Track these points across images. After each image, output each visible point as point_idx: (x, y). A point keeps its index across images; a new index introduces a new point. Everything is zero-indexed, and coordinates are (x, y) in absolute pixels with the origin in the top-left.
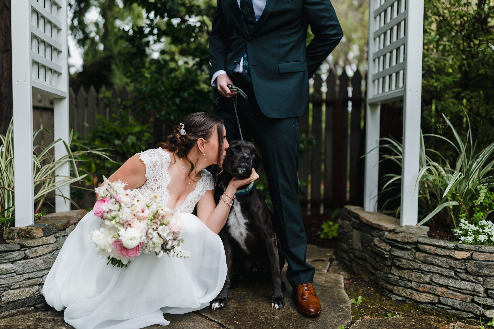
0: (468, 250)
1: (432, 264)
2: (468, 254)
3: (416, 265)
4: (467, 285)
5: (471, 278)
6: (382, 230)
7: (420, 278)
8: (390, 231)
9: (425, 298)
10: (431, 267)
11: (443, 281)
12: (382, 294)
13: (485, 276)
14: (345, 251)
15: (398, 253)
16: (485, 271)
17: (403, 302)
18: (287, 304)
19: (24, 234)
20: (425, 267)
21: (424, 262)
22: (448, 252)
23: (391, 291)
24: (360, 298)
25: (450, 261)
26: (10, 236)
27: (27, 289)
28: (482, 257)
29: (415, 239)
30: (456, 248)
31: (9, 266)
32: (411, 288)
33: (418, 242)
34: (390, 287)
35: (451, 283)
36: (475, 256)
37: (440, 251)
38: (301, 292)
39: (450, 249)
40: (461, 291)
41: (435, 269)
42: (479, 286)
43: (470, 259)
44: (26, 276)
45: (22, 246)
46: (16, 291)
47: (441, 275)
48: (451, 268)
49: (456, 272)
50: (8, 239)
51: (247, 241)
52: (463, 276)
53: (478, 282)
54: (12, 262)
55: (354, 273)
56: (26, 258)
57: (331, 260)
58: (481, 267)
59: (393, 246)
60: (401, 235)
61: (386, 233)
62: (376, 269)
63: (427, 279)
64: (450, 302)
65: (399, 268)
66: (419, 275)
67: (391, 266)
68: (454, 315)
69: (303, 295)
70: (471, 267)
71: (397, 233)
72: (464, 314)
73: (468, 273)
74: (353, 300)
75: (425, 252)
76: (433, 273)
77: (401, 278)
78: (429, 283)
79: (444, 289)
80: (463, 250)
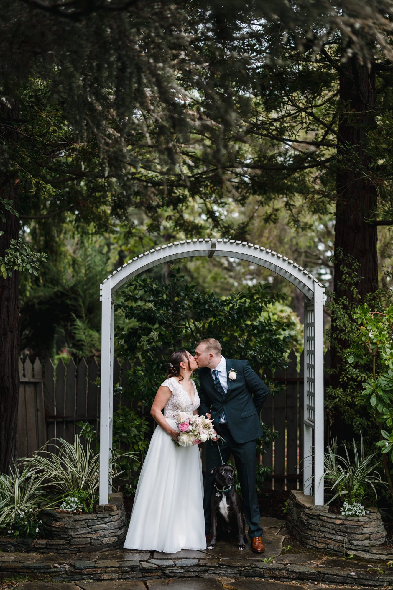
0: (342, 519)
1: (325, 527)
2: (341, 522)
3: (318, 528)
4: (340, 538)
5: (342, 534)
6: (304, 508)
7: (319, 535)
8: (309, 508)
9: (321, 546)
10: (325, 528)
11: (330, 536)
12: (303, 545)
13: (348, 533)
14: (290, 521)
15: (311, 521)
16: (349, 531)
17: (311, 548)
18: (247, 548)
19: (107, 508)
20: (322, 529)
21: (322, 526)
22: (332, 521)
23: (307, 543)
24: (289, 547)
25: (334, 525)
26: (100, 510)
27: (112, 538)
28: (348, 523)
29: (318, 513)
30: (336, 518)
31: (104, 525)
32: (315, 540)
33: (319, 515)
34: (306, 541)
35: (333, 537)
36: (345, 522)
37: (329, 520)
38: (254, 541)
39: (333, 519)
40: (337, 541)
41: (326, 530)
42: (346, 538)
43: (342, 524)
44: (111, 531)
45: (110, 515)
46: (108, 539)
47: (329, 533)
48: (334, 529)
49: (336, 531)
50: (99, 511)
51: (229, 516)
52: (338, 533)
53: (345, 536)
54: (105, 523)
55: (293, 536)
56: (111, 521)
57: (282, 528)
58: (347, 528)
59: (309, 517)
60: (312, 511)
61: (307, 510)
62: (302, 531)
63: (323, 535)
64: (332, 547)
65: (311, 530)
66: (319, 533)
67: (307, 529)
68: (334, 554)
69: (256, 543)
70: (342, 528)
71: (311, 510)
72: (338, 553)
73: (341, 532)
74: (284, 548)
75: (322, 520)
76: (326, 532)
77: (311, 535)
78: (324, 538)
79: (330, 541)
80: (339, 519)
